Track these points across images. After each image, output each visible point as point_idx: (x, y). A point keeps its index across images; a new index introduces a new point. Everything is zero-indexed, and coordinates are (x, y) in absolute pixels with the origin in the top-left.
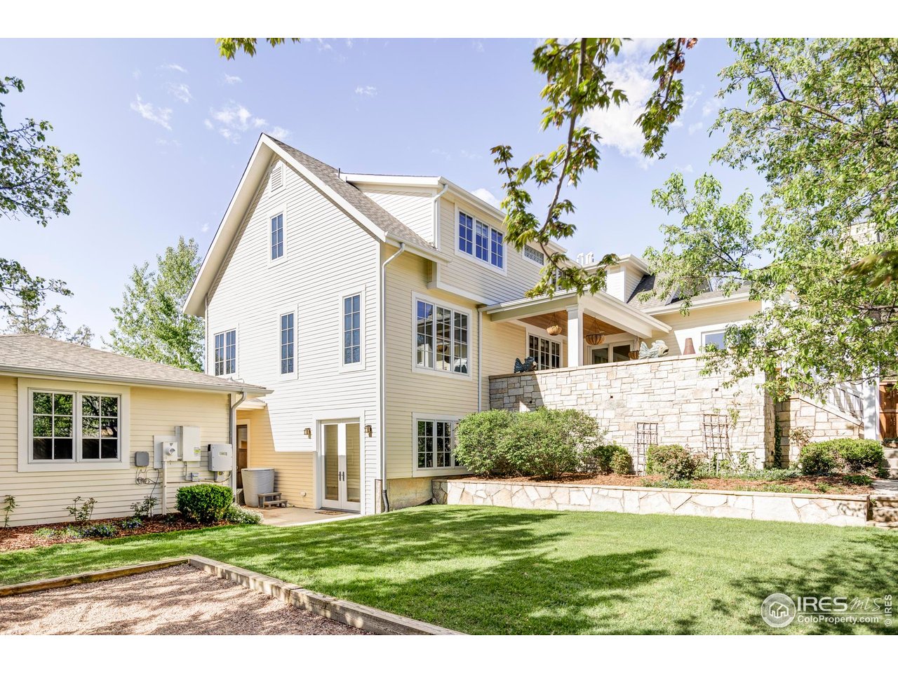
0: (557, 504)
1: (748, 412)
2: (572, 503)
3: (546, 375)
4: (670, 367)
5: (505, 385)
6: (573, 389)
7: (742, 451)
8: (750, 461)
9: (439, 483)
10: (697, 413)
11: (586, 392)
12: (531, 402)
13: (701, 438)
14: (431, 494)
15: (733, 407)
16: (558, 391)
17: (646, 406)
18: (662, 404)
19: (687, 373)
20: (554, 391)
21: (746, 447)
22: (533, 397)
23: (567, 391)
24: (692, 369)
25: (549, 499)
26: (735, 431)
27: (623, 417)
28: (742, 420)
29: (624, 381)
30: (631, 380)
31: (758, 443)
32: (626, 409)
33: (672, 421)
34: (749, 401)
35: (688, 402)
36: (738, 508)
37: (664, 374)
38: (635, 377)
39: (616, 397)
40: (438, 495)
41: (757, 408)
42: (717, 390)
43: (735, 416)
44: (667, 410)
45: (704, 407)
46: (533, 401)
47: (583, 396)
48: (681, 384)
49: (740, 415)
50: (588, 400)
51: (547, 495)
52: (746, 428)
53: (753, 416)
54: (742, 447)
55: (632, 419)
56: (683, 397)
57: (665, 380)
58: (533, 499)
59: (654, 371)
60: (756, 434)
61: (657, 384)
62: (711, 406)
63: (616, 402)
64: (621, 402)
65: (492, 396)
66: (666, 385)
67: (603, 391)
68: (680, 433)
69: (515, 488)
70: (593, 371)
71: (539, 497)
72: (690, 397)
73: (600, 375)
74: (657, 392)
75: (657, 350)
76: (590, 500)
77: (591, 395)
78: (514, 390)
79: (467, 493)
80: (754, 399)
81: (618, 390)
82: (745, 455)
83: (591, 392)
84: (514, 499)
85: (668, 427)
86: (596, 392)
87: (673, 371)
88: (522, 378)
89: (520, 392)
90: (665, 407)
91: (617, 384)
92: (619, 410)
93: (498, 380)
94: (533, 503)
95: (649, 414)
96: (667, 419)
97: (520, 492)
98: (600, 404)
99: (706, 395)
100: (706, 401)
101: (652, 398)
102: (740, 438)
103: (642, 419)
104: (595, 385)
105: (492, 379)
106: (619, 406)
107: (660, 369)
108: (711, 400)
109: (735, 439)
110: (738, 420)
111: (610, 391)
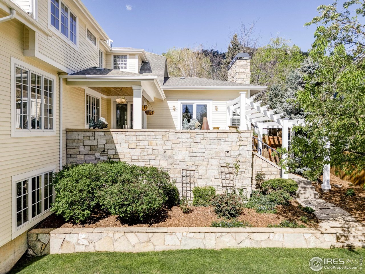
0: (154, 245)
1: (244, 166)
2: (166, 244)
3: (117, 133)
4: (202, 136)
5: (81, 137)
6: (138, 144)
7: (241, 188)
8: (244, 193)
9: (36, 235)
10: (217, 165)
11: (148, 147)
12: (104, 151)
13: (220, 180)
14: (27, 246)
15: (236, 162)
16: (127, 145)
17: (187, 159)
18: (197, 158)
19: (212, 141)
20: (122, 145)
21: (243, 185)
22: (106, 147)
23: (133, 146)
24: (215, 138)
25: (147, 242)
26: (237, 176)
27: (173, 165)
28: (241, 170)
29: (174, 142)
30: (178, 142)
31: (249, 184)
32: (175, 160)
33: (203, 169)
34: (244, 160)
35: (212, 158)
36: (275, 241)
37: (198, 140)
38: (181, 140)
39: (169, 152)
40: (35, 246)
41: (248, 164)
42: (228, 152)
43: (237, 168)
44: (199, 162)
45: (221, 162)
46: (106, 150)
47: (145, 150)
48: (208, 147)
49: (240, 167)
50: (149, 153)
51: (146, 239)
52: (243, 175)
53: (246, 168)
54: (241, 185)
55: (179, 167)
56: (209, 155)
57: (199, 144)
58: (133, 243)
59: (192, 138)
60: (247, 178)
61: (194, 146)
62: (225, 161)
63: (168, 155)
64: (171, 155)
65: (69, 145)
66: (199, 147)
67: (160, 148)
68: (208, 177)
69: (117, 235)
70: (153, 134)
71: (139, 242)
72: (214, 155)
73: (157, 137)
74: (194, 151)
75: (193, 124)
76: (180, 241)
77: (152, 150)
78: (89, 141)
79: (68, 242)
80: (247, 158)
81: (170, 148)
82: (242, 190)
83: (151, 147)
84: (116, 244)
85: (201, 172)
86: (155, 148)
87: (204, 139)
88: (96, 133)
89: (95, 143)
90: (199, 161)
91: (169, 144)
92: (171, 161)
93: (74, 133)
94: (134, 246)
95: (189, 164)
96: (200, 167)
97: (122, 238)
98: (157, 156)
99: (222, 155)
100: (222, 158)
101: (191, 154)
102: (239, 180)
103: (185, 167)
104: (154, 143)
105: (68, 131)
106: (170, 158)
107: (196, 136)
108: (225, 158)
109: (237, 181)
110: (239, 170)
111: (164, 148)
